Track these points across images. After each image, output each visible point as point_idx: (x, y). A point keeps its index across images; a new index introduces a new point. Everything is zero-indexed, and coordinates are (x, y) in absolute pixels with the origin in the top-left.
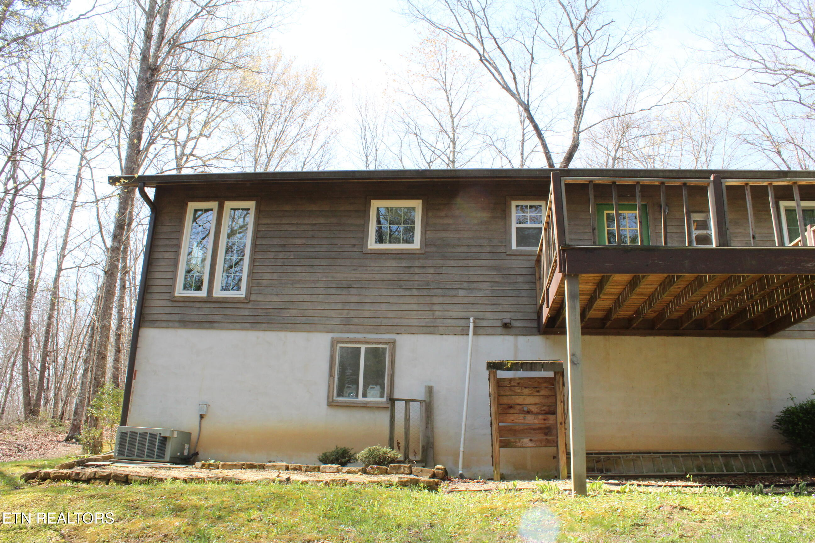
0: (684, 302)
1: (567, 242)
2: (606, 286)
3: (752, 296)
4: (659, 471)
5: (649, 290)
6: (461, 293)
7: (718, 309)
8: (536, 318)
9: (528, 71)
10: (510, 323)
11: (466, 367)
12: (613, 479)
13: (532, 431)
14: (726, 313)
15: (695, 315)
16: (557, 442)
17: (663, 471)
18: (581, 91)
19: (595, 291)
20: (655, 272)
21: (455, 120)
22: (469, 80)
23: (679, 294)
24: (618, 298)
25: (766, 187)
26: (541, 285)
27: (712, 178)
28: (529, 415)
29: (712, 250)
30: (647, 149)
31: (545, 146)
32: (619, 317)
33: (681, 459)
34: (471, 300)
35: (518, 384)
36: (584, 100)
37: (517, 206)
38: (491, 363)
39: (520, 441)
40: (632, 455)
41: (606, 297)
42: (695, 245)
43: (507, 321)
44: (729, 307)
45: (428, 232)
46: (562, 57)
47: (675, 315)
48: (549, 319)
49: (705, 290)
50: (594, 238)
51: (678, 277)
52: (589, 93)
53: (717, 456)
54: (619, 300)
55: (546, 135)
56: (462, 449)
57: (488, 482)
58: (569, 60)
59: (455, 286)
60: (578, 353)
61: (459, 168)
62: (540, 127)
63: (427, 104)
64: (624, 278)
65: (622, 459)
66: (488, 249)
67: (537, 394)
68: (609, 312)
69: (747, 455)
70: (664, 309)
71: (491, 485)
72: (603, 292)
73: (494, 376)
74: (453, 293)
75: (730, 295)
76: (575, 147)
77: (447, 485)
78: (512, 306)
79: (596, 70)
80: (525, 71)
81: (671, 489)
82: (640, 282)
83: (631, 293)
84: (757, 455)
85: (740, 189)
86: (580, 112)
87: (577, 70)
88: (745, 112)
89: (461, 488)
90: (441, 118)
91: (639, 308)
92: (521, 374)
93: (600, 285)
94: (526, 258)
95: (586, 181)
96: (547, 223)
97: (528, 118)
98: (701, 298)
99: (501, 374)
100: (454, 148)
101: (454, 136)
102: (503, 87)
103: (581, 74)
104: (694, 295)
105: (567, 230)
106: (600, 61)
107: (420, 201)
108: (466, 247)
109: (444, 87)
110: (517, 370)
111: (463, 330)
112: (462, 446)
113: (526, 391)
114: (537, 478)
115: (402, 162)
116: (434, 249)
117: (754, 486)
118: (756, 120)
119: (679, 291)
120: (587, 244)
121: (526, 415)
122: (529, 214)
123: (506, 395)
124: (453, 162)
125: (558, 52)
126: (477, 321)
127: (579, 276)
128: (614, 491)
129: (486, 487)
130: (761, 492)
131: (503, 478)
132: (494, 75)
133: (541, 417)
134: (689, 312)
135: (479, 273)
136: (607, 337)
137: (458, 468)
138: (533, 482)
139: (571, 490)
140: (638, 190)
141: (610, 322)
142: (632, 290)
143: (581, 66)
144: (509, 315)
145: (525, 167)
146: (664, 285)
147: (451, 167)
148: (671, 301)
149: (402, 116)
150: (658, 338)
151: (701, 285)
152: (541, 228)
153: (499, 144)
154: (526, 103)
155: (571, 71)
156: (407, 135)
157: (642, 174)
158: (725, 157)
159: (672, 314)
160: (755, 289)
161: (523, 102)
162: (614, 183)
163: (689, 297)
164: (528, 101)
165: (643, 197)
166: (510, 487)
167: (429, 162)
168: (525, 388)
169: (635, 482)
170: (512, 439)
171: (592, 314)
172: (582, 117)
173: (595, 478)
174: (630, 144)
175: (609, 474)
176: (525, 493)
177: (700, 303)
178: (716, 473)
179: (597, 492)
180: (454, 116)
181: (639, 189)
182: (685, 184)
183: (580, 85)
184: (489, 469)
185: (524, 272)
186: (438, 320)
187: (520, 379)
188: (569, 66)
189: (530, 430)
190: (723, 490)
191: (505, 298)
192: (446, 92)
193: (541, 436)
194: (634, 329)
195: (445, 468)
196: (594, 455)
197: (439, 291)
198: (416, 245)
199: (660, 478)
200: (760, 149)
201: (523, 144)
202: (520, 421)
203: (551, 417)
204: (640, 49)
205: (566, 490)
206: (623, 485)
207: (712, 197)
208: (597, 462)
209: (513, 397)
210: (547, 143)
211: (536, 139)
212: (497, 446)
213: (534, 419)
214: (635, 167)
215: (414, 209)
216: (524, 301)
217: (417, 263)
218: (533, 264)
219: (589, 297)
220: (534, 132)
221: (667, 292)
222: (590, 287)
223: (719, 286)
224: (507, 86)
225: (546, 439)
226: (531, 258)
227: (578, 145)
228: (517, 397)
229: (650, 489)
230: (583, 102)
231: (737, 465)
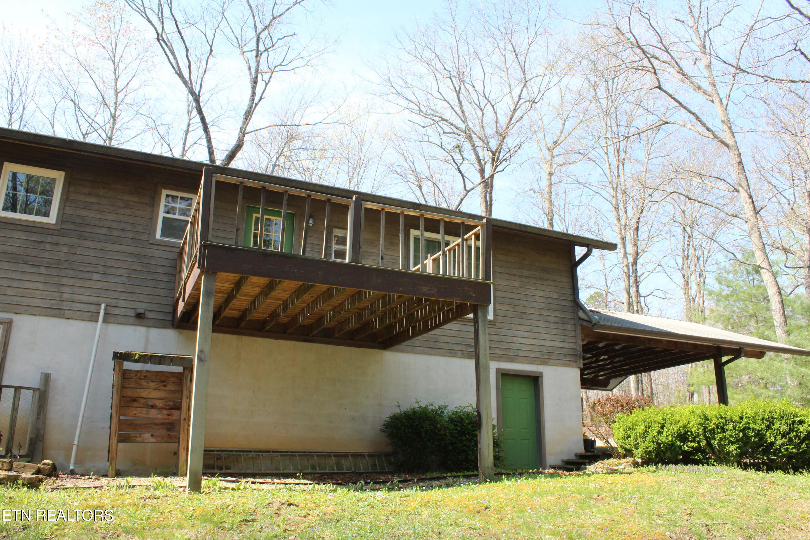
0: (316, 310)
1: (210, 238)
2: (243, 287)
3: (375, 311)
4: (276, 469)
5: (284, 295)
6: (95, 276)
7: (346, 320)
8: (172, 311)
9: (204, 63)
10: (144, 314)
11: (91, 355)
12: (231, 476)
13: (154, 426)
14: (352, 325)
15: (324, 324)
16: (179, 438)
17: (279, 470)
18: (254, 94)
19: (232, 291)
20: (290, 279)
21: (119, 95)
22: (141, 57)
23: (312, 302)
24: (254, 300)
25: (399, 214)
26: (180, 278)
27: (354, 199)
28: (153, 410)
29: (345, 265)
30: (307, 161)
31: (209, 140)
32: (254, 318)
33: (298, 458)
34: (105, 285)
35: (145, 377)
36: (255, 102)
37: (168, 196)
38: (118, 353)
39: (140, 436)
40: (253, 453)
41: (243, 298)
42: (333, 259)
43: (140, 311)
44: (355, 320)
45: (67, 208)
46: (241, 56)
47: (307, 322)
48: (183, 313)
49: (335, 301)
50: (237, 239)
51: (312, 286)
52: (261, 97)
53: (331, 456)
54: (255, 302)
55: (211, 129)
56: (76, 443)
57: (101, 478)
58: (248, 62)
59: (89, 269)
60: (207, 349)
61: (116, 146)
62: (208, 120)
63: (90, 72)
64: (262, 281)
65: (242, 457)
66: (131, 235)
67: (164, 388)
68: (245, 312)
69: (356, 456)
70: (296, 315)
71: (104, 481)
72: (240, 292)
73: (120, 367)
74: (87, 276)
75: (357, 308)
76: (239, 147)
77: (52, 481)
78: (149, 297)
79: (271, 77)
80: (200, 62)
81: (281, 486)
82: (276, 286)
83: (266, 297)
84: (364, 456)
85: (377, 213)
86: (249, 114)
87: (253, 73)
88: (398, 144)
89: (69, 485)
90: (105, 90)
91: (273, 312)
92: (149, 367)
93: (238, 285)
94: (168, 249)
95: (238, 181)
96: (194, 217)
97: (197, 109)
98: (331, 308)
99: (128, 365)
100: (113, 124)
101: (115, 112)
102: (176, 73)
103: (256, 77)
104: (324, 305)
105: (211, 227)
106: (276, 69)
107: (63, 173)
108: (107, 229)
109: (113, 59)
110: (145, 362)
111: (91, 316)
112: (76, 439)
113: (153, 385)
114: (152, 474)
115: (53, 127)
116: (72, 227)
117: (356, 484)
118: (405, 154)
119: (312, 299)
120: (230, 243)
121: (150, 410)
122: (179, 205)
123: (131, 388)
124: (110, 139)
125: (238, 51)
126: (109, 308)
127: (218, 274)
128: (229, 488)
129: (97, 483)
130: (362, 489)
131: (118, 474)
132: (168, 58)
133: (165, 412)
134: (319, 320)
135: (117, 258)
136: (240, 337)
137: (70, 463)
138: (150, 478)
139: (185, 487)
140: (285, 198)
141: (244, 323)
142: (268, 294)
143: (258, 70)
144: (144, 306)
145: (185, 158)
146: (299, 293)
147: (107, 144)
148: (304, 309)
149: (60, 78)
150: (288, 342)
151: (331, 296)
152: (188, 221)
153: (162, 130)
154: (197, 93)
155: (247, 72)
156: (63, 101)
157: (294, 184)
158: (375, 182)
159: (304, 320)
160: (379, 305)
161: (194, 92)
162: (264, 188)
163: (320, 306)
164: (199, 92)
165: (289, 206)
166: (123, 484)
167: (84, 133)
168: (152, 381)
169: (252, 480)
170: (132, 433)
171: (228, 312)
172: (250, 119)
173: (213, 475)
174: (293, 154)
175: (229, 471)
176: (137, 490)
177: (330, 312)
178: (328, 471)
179: (212, 489)
180: (118, 91)
181: (287, 198)
182: (329, 200)
183: (254, 88)
184: (104, 464)
185: (165, 263)
186: (65, 303)
187: (148, 371)
188: (247, 68)
189: (151, 425)
190: (329, 487)
191: (142, 287)
192: (114, 63)
193: (164, 432)
194: (267, 331)
195: (53, 464)
196: (215, 453)
197: (71, 272)
198: (52, 219)
199: (277, 476)
200: (406, 180)
201: (186, 135)
202: (143, 415)
203: (176, 413)
204: (315, 67)
205: (181, 487)
206: (238, 482)
207: (351, 216)
208: (218, 459)
209: (138, 390)
210: (212, 137)
211: (201, 131)
212: (114, 441)
213: (158, 414)
214: (293, 178)
215: (54, 180)
216: (162, 292)
217: (49, 239)
218: (175, 256)
219: (226, 296)
220: (201, 124)
221: (300, 300)
222: (228, 286)
223: (348, 299)
224: (181, 73)
225: (168, 435)
226: (175, 250)
227: (242, 146)
228: (142, 390)
229: (264, 486)
230: (254, 105)
231: (346, 464)
